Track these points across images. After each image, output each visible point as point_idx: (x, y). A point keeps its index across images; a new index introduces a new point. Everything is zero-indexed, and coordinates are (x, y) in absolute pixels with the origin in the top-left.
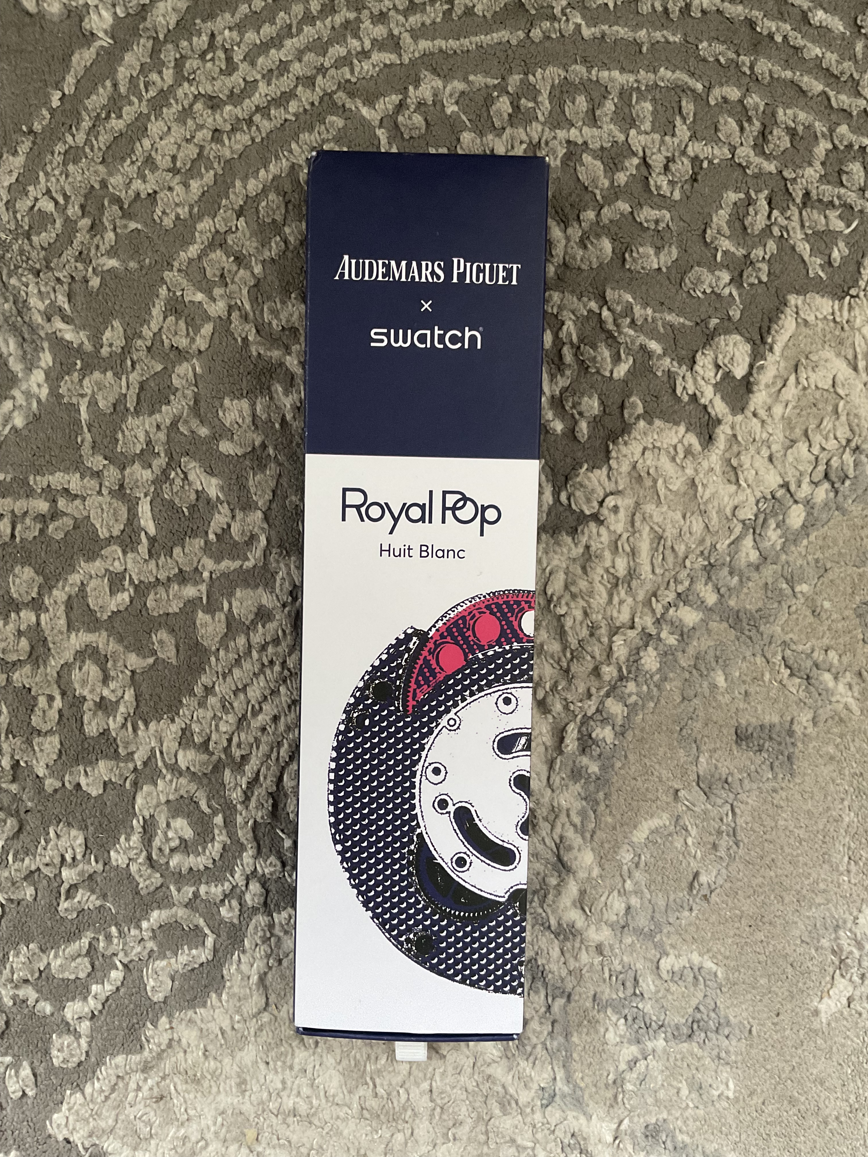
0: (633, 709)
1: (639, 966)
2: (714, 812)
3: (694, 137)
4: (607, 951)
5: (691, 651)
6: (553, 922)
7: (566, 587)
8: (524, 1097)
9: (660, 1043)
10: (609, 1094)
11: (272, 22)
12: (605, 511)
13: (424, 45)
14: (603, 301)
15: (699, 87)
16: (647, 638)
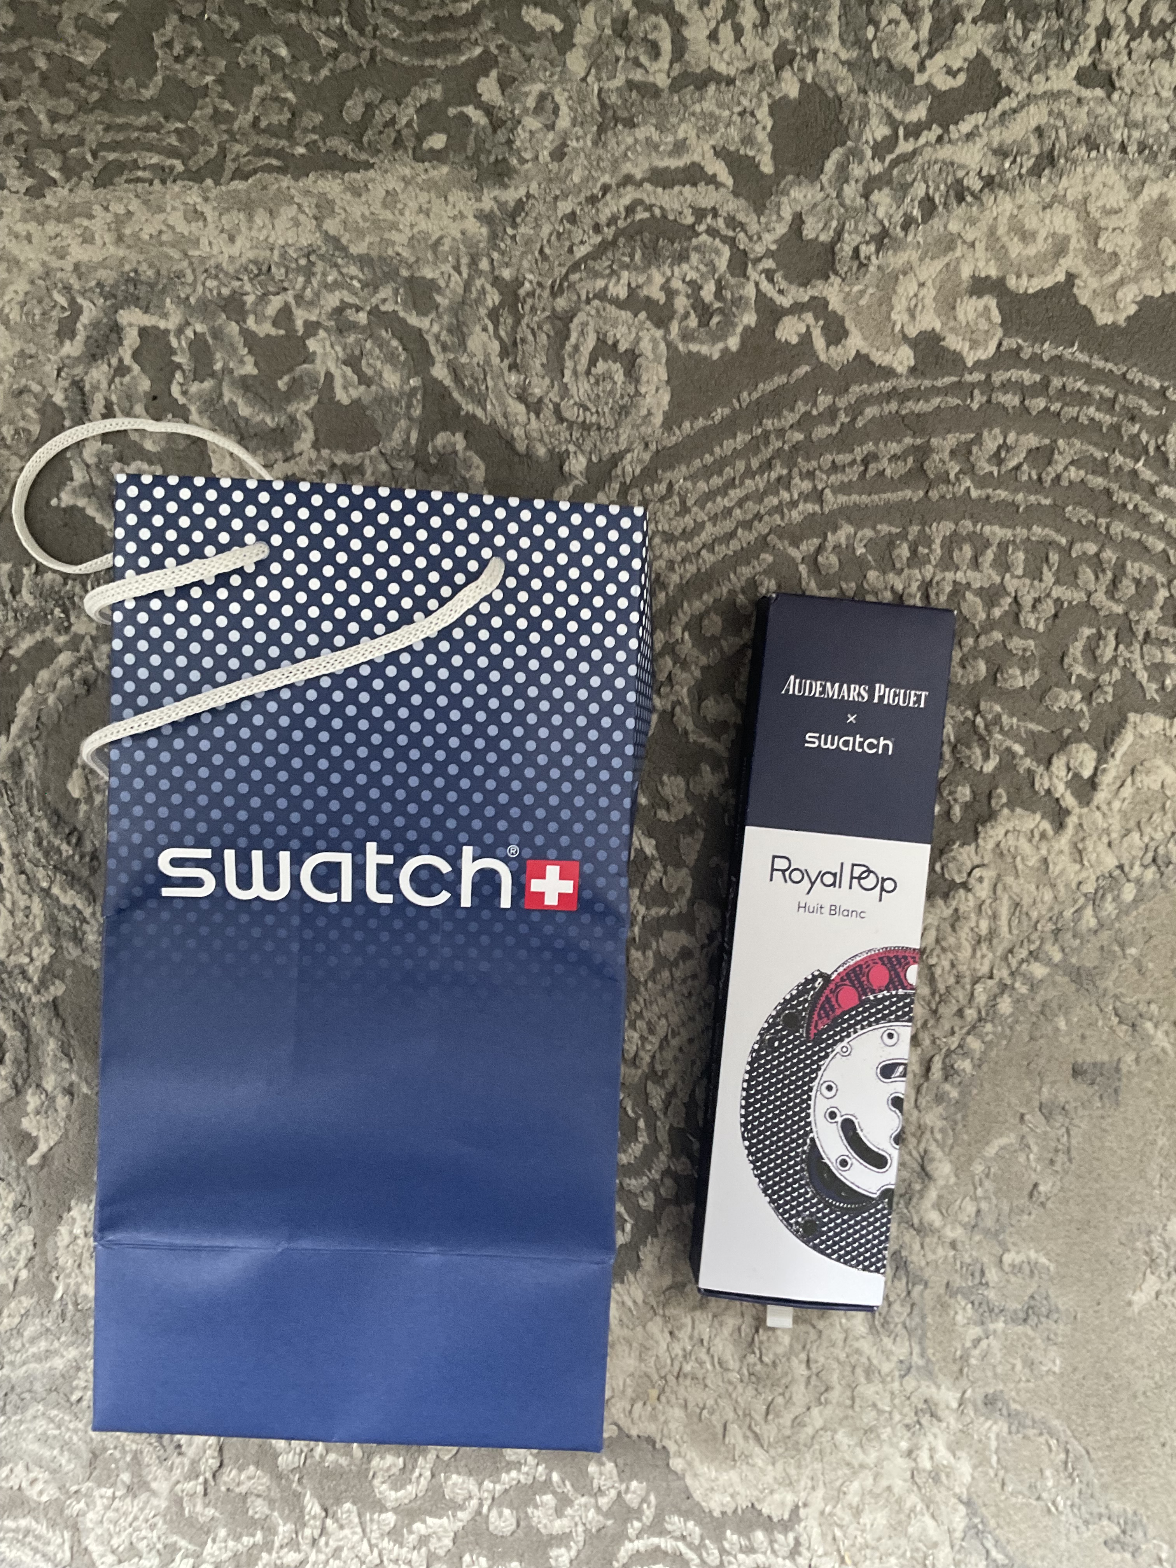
0: (989, 1045)
1: (985, 1260)
2: (1052, 1134)
3: (1057, 582)
4: (959, 1246)
5: (1039, 999)
6: (916, 1221)
7: (937, 941)
8: (886, 1368)
9: (1000, 1325)
10: (956, 1368)
11: (720, 473)
12: (972, 881)
13: (842, 499)
14: (978, 711)
15: (1064, 541)
16: (1004, 987)
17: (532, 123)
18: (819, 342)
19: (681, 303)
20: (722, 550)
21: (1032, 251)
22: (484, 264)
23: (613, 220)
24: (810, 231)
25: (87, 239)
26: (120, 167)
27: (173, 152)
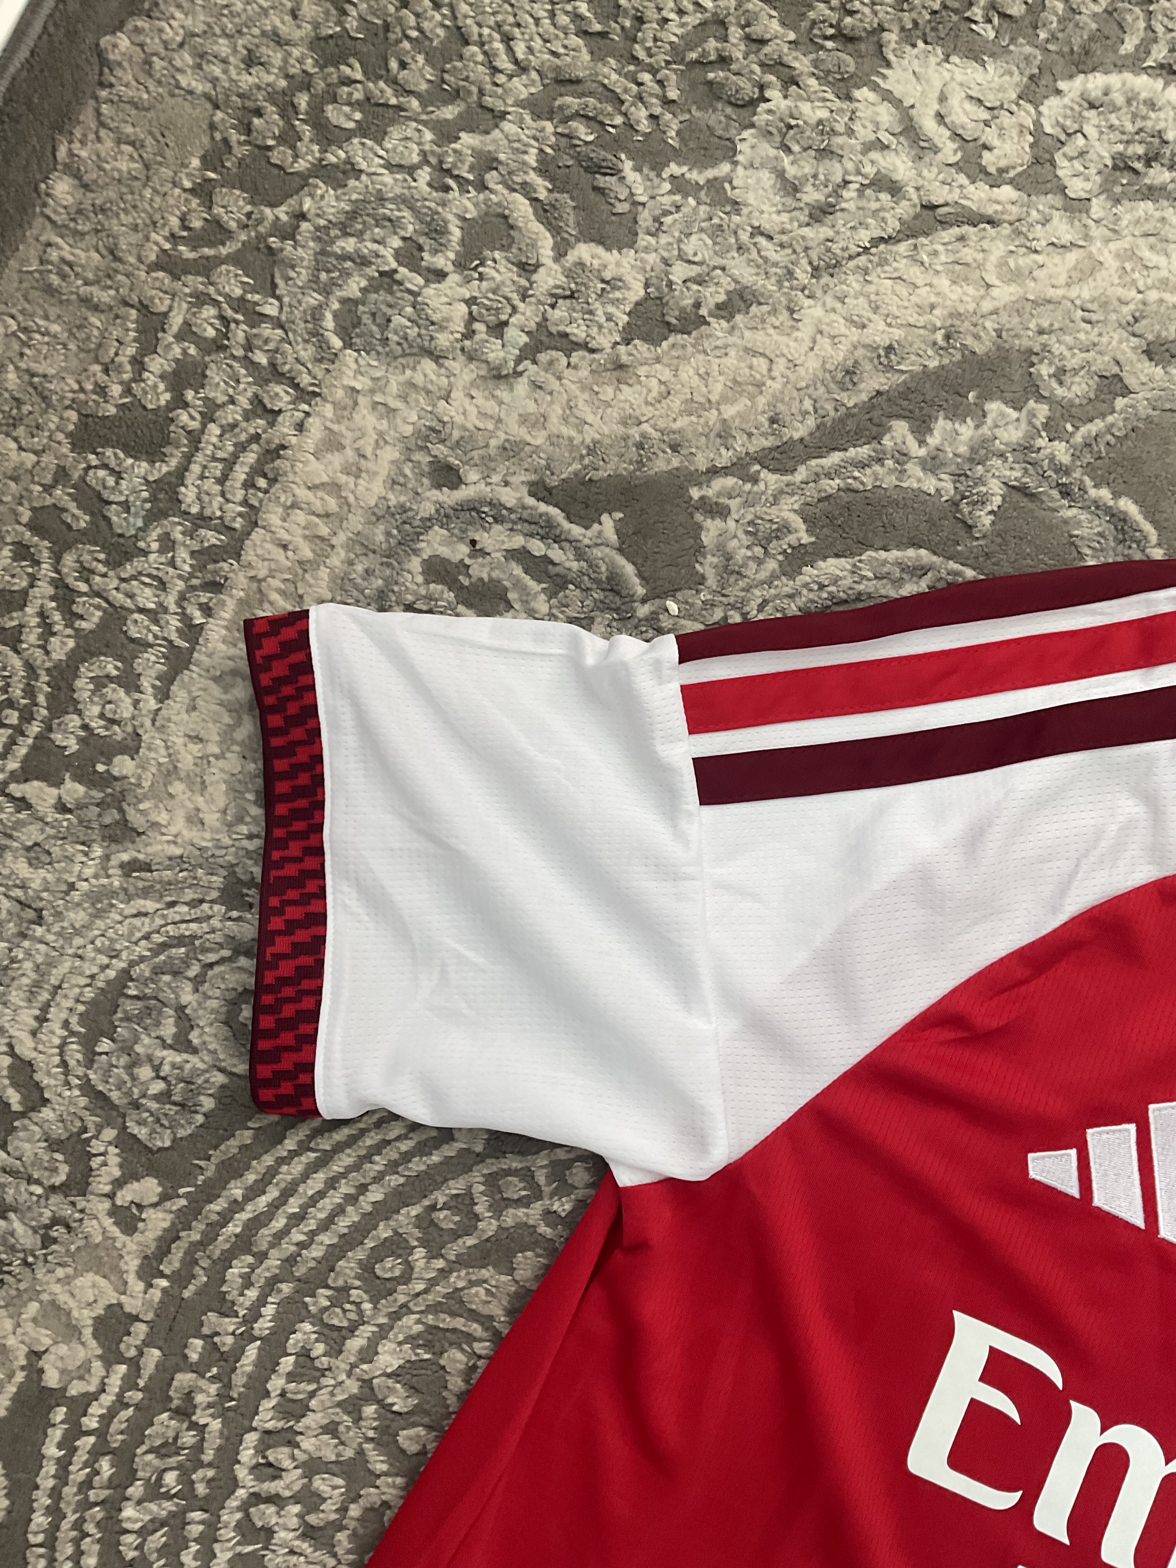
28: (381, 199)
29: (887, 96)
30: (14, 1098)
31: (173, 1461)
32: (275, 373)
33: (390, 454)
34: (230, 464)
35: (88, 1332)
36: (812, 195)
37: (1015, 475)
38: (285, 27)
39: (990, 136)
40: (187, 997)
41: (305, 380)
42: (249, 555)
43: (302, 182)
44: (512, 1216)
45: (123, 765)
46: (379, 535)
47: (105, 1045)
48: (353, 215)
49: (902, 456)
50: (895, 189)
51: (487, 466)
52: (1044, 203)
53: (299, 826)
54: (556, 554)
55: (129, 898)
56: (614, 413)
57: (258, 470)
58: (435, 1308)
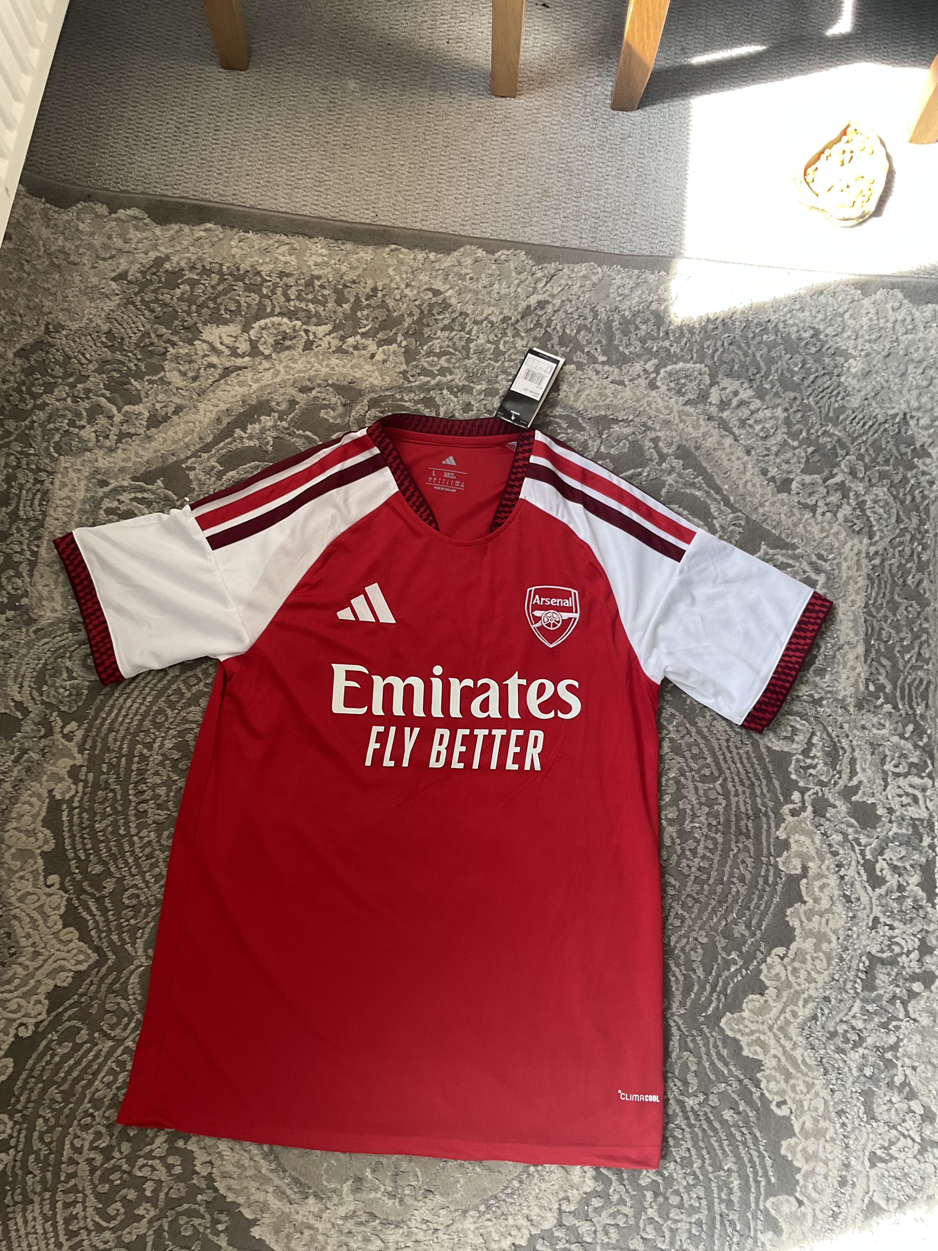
3: (696, 877)
11: (748, 763)
13: (734, 804)
15: (710, 882)
17: (875, 720)
18: (791, 806)
19: (809, 761)
20: (721, 758)
21: (816, 889)
22: (829, 695)
23: (839, 741)
24: (831, 811)
25: (849, 568)
26: (873, 584)
27: (876, 600)
28: (58, 410)
29: (204, 341)
30: (19, 715)
31: (107, 804)
32: (39, 470)
33: (83, 483)
34: (32, 500)
35: (66, 777)
36: (190, 374)
37: (274, 434)
38: (12, 369)
39: (237, 345)
40: (68, 664)
41: (49, 469)
42: (46, 526)
43: (31, 411)
44: (194, 690)
45: (25, 601)
46: (87, 507)
47: (45, 688)
48: (50, 417)
49: (241, 438)
50: (214, 366)
51: (116, 477)
52: (258, 359)
53: (89, 597)
54: (146, 495)
55: (39, 640)
56: (151, 451)
57: (42, 499)
58: (178, 725)
